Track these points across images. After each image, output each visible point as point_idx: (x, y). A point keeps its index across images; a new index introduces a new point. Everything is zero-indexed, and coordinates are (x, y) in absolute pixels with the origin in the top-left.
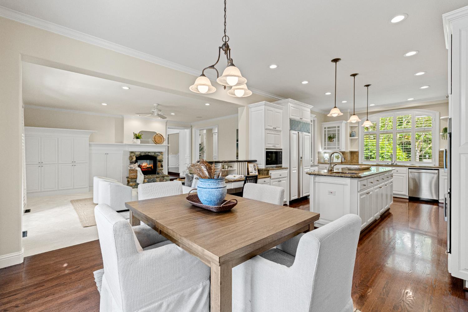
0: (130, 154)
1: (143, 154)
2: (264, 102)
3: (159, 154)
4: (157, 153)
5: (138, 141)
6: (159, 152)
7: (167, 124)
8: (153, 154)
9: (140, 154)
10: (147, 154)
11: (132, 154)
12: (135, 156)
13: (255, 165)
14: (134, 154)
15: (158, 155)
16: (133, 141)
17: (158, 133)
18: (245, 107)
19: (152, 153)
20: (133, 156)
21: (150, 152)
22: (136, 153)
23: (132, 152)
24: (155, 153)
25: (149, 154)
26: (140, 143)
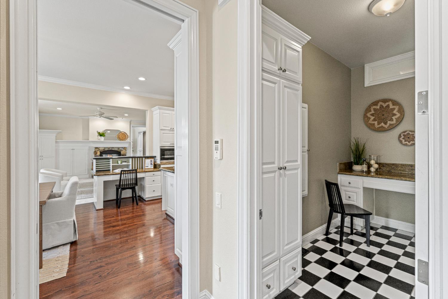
0: (95, 150)
1: (106, 150)
2: (157, 107)
3: (123, 149)
4: (120, 149)
5: (102, 139)
6: (123, 148)
7: (132, 123)
8: (117, 149)
9: (104, 149)
10: (111, 149)
11: (97, 150)
12: (99, 151)
13: (152, 161)
14: (98, 149)
15: (121, 150)
16: (98, 138)
17: (121, 131)
18: (149, 111)
19: (115, 149)
20: (98, 151)
21: (113, 148)
22: (100, 148)
23: (96, 148)
24: (118, 148)
25: (113, 149)
26: (104, 140)
